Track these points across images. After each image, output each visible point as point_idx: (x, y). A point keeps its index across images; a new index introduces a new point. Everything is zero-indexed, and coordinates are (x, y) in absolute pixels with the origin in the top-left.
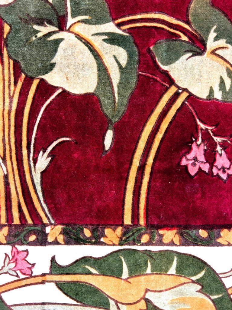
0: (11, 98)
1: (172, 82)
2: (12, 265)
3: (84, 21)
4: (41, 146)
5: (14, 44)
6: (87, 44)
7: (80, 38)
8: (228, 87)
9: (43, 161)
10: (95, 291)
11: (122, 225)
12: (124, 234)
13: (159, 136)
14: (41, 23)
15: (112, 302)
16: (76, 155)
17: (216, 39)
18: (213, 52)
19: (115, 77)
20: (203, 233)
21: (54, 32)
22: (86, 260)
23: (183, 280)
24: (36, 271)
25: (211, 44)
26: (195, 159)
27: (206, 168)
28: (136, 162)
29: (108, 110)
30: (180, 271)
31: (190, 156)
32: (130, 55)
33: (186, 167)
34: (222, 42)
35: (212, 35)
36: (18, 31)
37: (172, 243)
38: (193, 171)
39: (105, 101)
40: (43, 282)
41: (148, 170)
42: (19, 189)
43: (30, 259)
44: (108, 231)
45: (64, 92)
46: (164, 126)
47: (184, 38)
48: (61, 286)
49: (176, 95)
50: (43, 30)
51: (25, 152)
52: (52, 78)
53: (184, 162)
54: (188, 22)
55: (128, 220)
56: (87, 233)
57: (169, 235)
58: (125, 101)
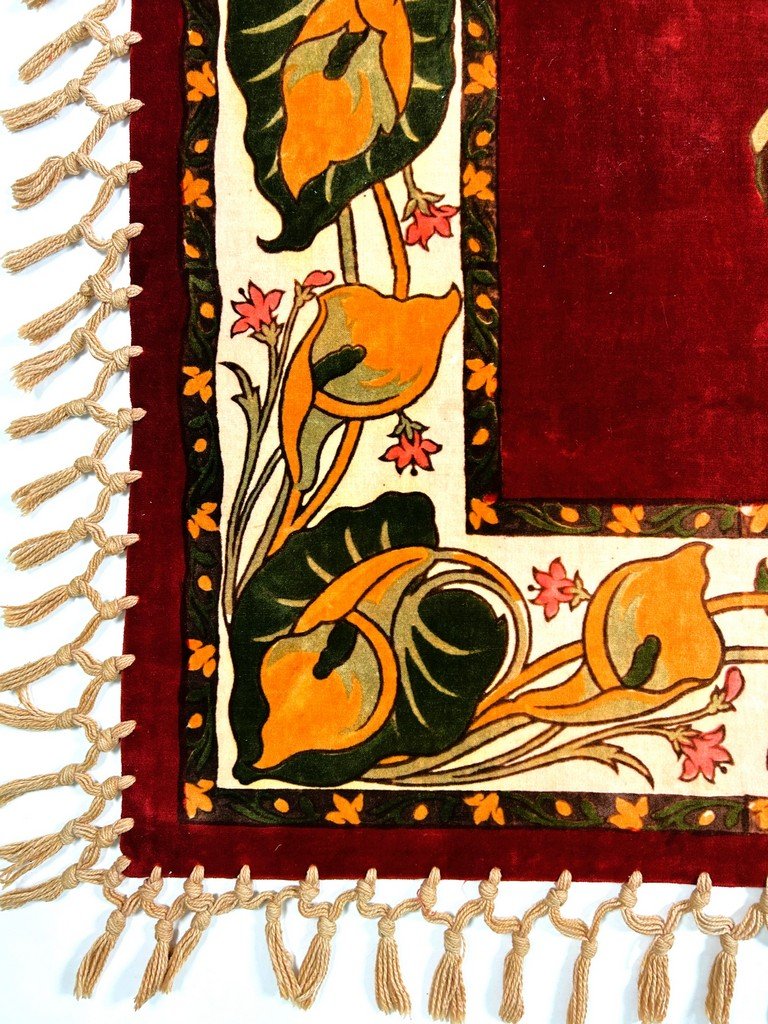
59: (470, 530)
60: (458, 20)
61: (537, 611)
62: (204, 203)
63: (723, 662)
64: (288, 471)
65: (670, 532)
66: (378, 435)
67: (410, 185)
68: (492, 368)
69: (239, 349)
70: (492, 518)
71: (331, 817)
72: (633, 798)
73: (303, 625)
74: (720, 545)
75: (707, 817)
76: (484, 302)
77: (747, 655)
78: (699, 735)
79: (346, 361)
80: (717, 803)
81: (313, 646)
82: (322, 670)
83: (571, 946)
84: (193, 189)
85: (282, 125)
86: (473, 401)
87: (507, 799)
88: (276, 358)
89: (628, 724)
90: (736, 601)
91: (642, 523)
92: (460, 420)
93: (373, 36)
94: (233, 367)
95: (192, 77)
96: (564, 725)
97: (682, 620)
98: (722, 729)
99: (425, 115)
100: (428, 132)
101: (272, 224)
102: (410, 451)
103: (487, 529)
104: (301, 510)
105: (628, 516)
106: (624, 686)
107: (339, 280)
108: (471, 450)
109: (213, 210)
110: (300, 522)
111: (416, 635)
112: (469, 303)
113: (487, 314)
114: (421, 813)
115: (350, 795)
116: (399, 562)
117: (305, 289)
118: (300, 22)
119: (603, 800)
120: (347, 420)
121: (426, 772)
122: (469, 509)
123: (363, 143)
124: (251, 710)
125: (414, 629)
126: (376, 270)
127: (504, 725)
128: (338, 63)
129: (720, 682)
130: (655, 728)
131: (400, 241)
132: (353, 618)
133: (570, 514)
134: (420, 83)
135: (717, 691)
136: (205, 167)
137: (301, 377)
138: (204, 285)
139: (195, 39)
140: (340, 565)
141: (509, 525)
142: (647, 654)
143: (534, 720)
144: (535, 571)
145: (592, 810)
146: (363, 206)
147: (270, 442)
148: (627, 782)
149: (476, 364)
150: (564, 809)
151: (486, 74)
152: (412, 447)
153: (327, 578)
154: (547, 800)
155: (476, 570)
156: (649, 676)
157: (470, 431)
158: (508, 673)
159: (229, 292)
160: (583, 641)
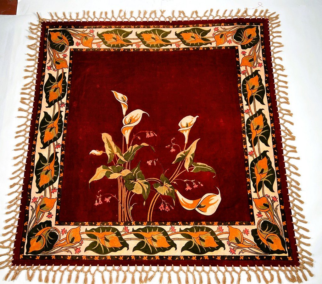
0: (125, 195)
1: (157, 192)
2: (125, 230)
3: (140, 180)
4: (131, 205)
5: (126, 184)
6: (140, 184)
7: (138, 182)
8: (168, 193)
9: (131, 208)
10: (142, 235)
11: (147, 221)
12: (147, 223)
13: (155, 203)
14: (131, 180)
15: (145, 238)
16: (138, 207)
17: (165, 183)
18: (165, 186)
19: (146, 191)
20: (163, 223)
21: (133, 182)
22: (140, 229)
23: (159, 233)
24: (130, 231)
25: (165, 184)
26: (162, 207)
27: (164, 209)
28: (150, 208)
29: (144, 197)
30: (159, 231)
31: (161, 207)
32: (149, 186)
33: (160, 209)
34: (167, 184)
35: (165, 182)
36: (127, 182)
37: (157, 225)
38: (161, 210)
39: (144, 195)
40: (131, 234)
41: (152, 210)
42: (126, 213)
43: (128, 229)
44: (144, 223)
45: (136, 193)
46: (156, 201)
47: (159, 183)
48: (134, 234)
49: (158, 194)
50: (132, 181)
51: (128, 206)
52: (134, 191)
53: (159, 208)
54: (160, 180)
55: (148, 220)
56: (140, 223)
57: (156, 223)
58: (148, 195)
59: (55, 225)
60: (59, 169)
61: (62, 234)
62: (31, 188)
63: (81, 240)
64: (36, 218)
65: (77, 225)
66: (46, 214)
67: (53, 186)
68: (59, 207)
69: (32, 204)
70: (58, 224)
71: (36, 258)
72: (70, 256)
73: (36, 236)
74: (82, 227)
75: (77, 258)
76: (59, 199)
77: (84, 239)
78: (77, 248)
79: (44, 205)
80: (79, 256)
81: (36, 238)
82: (37, 241)
83: (61, 273)
84: (29, 186)
85: (40, 180)
86: (57, 210)
87: (56, 256)
88: (36, 205)
89: (70, 247)
90: (83, 233)
91: (74, 224)
92: (55, 212)
93: (50, 170)
94: (31, 206)
95: (31, 174)
96: (63, 247)
97: (77, 235)
98: (80, 248)
99: (55, 179)
100: (55, 181)
101: (37, 190)
102: (50, 216)
103: (57, 225)
104: (37, 222)
105: (72, 223)
106: (70, 243)
107: (44, 197)
108: (56, 216)
109: (31, 189)
110: (37, 224)
111: (48, 237)
112: (58, 199)
113: (59, 201)
114: (46, 258)
115: (38, 256)
116: (47, 228)
117: (40, 198)
118: (43, 169)
119: (66, 256)
120: (43, 212)
121: (47, 253)
122: (55, 222)
123: (48, 182)
124: (29, 246)
125: (48, 236)
126: (48, 196)
127: (57, 247)
128: (46, 173)
129: (80, 242)
130: (73, 248)
131: (51, 193)
132: (41, 235)
133: (66, 223)
134: (55, 176)
135: (80, 243)
136: (31, 184)
137: (39, 207)
138: (29, 197)
139: (32, 170)
140: (40, 229)
141: (60, 224)
142: (73, 239)
143: (60, 247)
144: (62, 230)
145: (65, 257)
146: (47, 189)
147: (34, 215)
148: (69, 254)
149: (58, 206)
150: (62, 257)
151: (62, 175)
152: (50, 215)
153: (39, 230)
154: (60, 256)
155: (55, 229)
156: (73, 242)
157: (56, 214)
158: (58, 241)
159: (32, 198)
160: (66, 238)
